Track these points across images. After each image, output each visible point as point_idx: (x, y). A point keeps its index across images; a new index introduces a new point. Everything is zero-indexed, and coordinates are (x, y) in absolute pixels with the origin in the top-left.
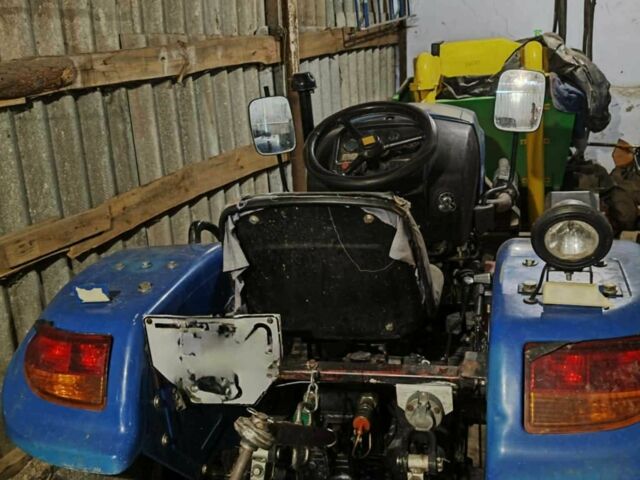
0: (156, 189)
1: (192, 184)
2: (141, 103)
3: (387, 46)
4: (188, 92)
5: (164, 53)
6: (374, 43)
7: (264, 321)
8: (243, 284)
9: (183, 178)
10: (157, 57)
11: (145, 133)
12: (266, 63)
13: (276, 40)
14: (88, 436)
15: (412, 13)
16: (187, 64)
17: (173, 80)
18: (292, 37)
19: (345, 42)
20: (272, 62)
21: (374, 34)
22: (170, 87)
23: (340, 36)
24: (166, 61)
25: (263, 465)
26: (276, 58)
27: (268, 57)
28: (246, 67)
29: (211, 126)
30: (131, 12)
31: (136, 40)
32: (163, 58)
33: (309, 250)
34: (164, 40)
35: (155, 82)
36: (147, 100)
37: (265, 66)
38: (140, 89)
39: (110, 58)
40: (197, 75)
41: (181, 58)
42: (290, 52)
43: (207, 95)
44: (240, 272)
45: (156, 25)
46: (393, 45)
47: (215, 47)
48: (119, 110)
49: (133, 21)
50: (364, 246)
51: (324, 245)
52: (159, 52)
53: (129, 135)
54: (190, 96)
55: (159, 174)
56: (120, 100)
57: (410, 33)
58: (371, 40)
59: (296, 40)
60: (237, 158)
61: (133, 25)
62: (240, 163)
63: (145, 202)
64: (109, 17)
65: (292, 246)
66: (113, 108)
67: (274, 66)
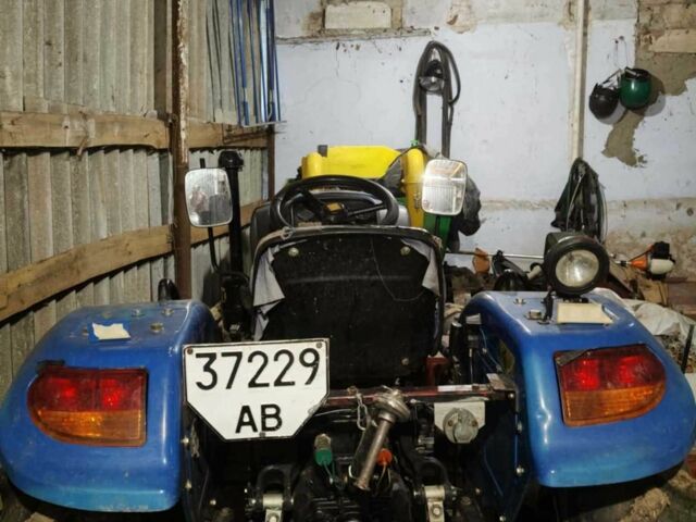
0: (49, 267)
1: (84, 265)
2: (39, 172)
3: (257, 148)
4: (83, 168)
5: (67, 122)
6: (248, 143)
7: (313, 345)
8: (267, 322)
9: (76, 257)
10: (61, 125)
11: (40, 206)
12: (156, 147)
13: (166, 125)
14: (127, 475)
15: (282, 119)
16: (87, 137)
17: (72, 151)
18: (183, 124)
19: (224, 138)
20: (161, 147)
21: (248, 134)
22: (68, 159)
23: (220, 131)
24: (68, 130)
25: (279, 513)
26: (165, 144)
27: (159, 142)
28: (137, 148)
29: (101, 205)
30: (36, 75)
31: (39, 105)
32: (67, 127)
33: (345, 282)
34: (65, 109)
35: (55, 151)
36: (46, 170)
37: (155, 150)
38: (39, 157)
39: (17, 119)
40: (92, 150)
41: (81, 129)
42: (180, 139)
43: (100, 174)
44: (272, 306)
45: (57, 92)
46: (262, 149)
47: (112, 123)
48: (17, 177)
49: (37, 84)
50: (396, 277)
51: (359, 278)
52: (62, 120)
53: (26, 206)
54: (85, 172)
55: (50, 253)
56: (20, 166)
57: (278, 139)
58: (246, 140)
59: (187, 127)
60: (126, 242)
61: (37, 89)
62: (129, 249)
63: (40, 280)
64: (15, 77)
65: (327, 279)
66: (12, 174)
67: (162, 151)
